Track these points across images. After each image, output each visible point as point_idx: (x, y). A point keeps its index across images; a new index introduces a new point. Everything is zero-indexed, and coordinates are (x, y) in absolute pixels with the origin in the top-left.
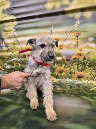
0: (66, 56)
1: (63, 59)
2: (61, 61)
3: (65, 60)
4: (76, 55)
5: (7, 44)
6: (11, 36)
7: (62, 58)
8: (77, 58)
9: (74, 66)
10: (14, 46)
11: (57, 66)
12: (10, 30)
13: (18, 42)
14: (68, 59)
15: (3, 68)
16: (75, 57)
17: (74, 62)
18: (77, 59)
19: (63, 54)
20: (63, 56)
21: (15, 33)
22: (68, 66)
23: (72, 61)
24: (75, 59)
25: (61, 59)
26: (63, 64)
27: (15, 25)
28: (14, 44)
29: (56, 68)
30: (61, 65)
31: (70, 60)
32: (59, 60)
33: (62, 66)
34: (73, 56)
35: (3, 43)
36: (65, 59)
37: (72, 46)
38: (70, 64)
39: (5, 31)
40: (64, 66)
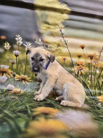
5: (47, 43)
6: (56, 33)
10: (58, 48)
12: (56, 25)
13: (66, 44)
15: (30, 78)
21: (63, 30)
27: (65, 18)
28: (59, 45)
35: (40, 40)
39: (47, 23)
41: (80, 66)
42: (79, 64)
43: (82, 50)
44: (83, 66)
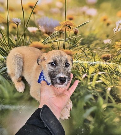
0: (45, 26)
1: (40, 31)
2: (37, 33)
3: (43, 33)
4: (62, 26)
7: (39, 29)
8: (63, 31)
9: (59, 42)
11: (31, 41)
14: (48, 31)
16: (60, 29)
17: (59, 36)
18: (63, 33)
19: (38, 24)
20: (39, 26)
22: (49, 42)
23: (55, 35)
24: (61, 32)
25: (37, 31)
26: (40, 38)
29: (30, 43)
30: (37, 39)
31: (51, 33)
32: (34, 32)
33: (39, 40)
34: (57, 28)
36: (44, 30)
37: (54, 10)
38: (52, 38)
40: (42, 40)
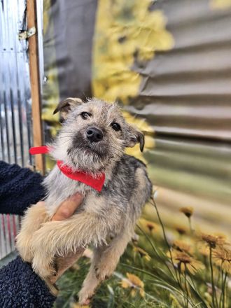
13: (152, 198)
41: (184, 253)
42: (181, 248)
43: (186, 218)
44: (191, 256)
